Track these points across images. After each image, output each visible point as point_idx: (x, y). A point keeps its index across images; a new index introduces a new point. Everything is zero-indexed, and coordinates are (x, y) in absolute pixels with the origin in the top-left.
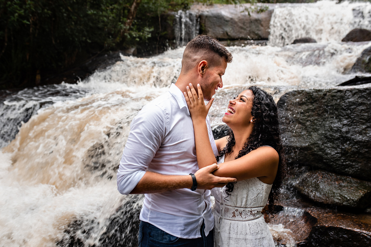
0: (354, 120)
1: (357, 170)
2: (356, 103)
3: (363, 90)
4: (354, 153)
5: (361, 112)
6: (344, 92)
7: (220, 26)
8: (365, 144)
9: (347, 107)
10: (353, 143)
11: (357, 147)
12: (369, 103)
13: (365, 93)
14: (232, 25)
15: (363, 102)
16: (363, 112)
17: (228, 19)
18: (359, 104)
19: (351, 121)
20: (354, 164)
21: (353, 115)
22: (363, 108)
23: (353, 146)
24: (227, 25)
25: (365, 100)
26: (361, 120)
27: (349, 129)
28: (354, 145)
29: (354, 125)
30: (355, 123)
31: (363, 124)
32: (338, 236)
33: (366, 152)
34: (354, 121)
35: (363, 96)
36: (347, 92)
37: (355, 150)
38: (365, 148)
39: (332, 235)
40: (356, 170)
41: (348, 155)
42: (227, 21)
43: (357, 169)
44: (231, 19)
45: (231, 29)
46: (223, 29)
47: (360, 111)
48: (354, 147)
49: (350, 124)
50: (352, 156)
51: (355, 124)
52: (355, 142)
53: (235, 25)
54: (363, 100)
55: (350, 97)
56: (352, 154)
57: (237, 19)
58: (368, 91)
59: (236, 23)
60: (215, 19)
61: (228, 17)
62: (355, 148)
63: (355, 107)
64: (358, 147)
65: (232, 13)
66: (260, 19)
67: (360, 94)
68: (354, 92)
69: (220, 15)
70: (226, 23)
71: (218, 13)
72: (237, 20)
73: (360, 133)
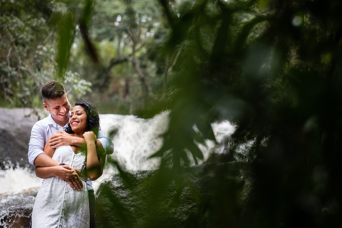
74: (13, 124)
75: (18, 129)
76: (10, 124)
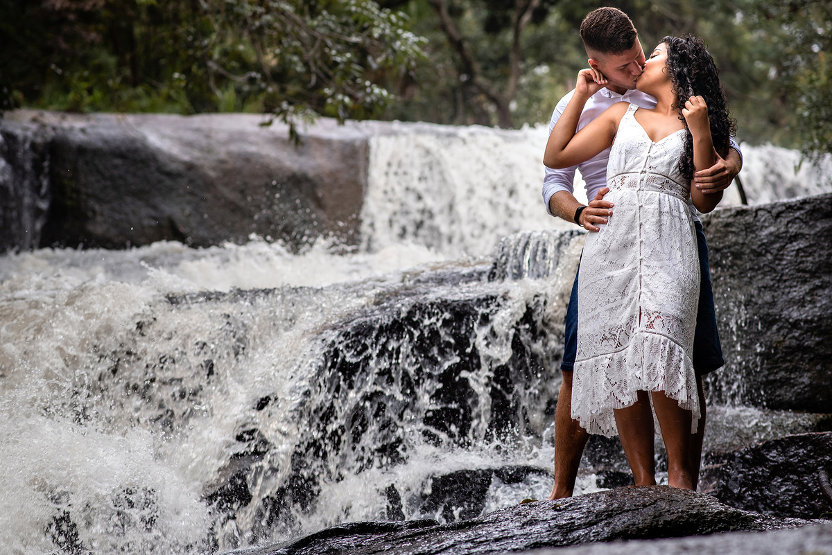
0: (782, 275)
1: (803, 389)
2: (784, 235)
3: (796, 205)
4: (791, 351)
5: (797, 255)
6: (754, 214)
7: (140, 195)
8: (814, 324)
9: (764, 247)
10: (786, 328)
11: (797, 334)
12: (813, 232)
13: (802, 212)
14: (192, 193)
15: (801, 231)
16: (802, 254)
17: (173, 167)
18: (791, 237)
19: (778, 278)
20: (793, 376)
21: (779, 265)
22: (801, 246)
23: (788, 333)
24: (171, 189)
25: (804, 226)
26: (799, 274)
27: (773, 296)
28: (790, 331)
29: (786, 287)
30: (785, 281)
31: (805, 282)
32: (785, 456)
33: (818, 344)
34: (785, 278)
35: (798, 218)
36: (760, 213)
37: (794, 342)
38: (815, 336)
39: (774, 457)
40: (799, 390)
41: (780, 358)
42: (170, 174)
43: (802, 386)
44: (190, 167)
45: (188, 210)
46: (155, 207)
47: (794, 253)
48: (790, 336)
49: (776, 285)
50: (789, 358)
51: (787, 284)
52: (790, 323)
53: (208, 196)
54: (800, 228)
55: (767, 224)
56: (787, 354)
57: (214, 169)
58: (807, 207)
59: (209, 185)
60: (118, 161)
61: (173, 159)
62: (794, 337)
63: (783, 244)
64: (800, 335)
65: (190, 145)
66: (311, 174)
67: (791, 216)
68: (775, 211)
69: (139, 145)
70: (168, 182)
71: (133, 141)
72: (212, 174)
73: (801, 303)
74: (209, 150)
75: (223, 162)
76: (201, 149)
